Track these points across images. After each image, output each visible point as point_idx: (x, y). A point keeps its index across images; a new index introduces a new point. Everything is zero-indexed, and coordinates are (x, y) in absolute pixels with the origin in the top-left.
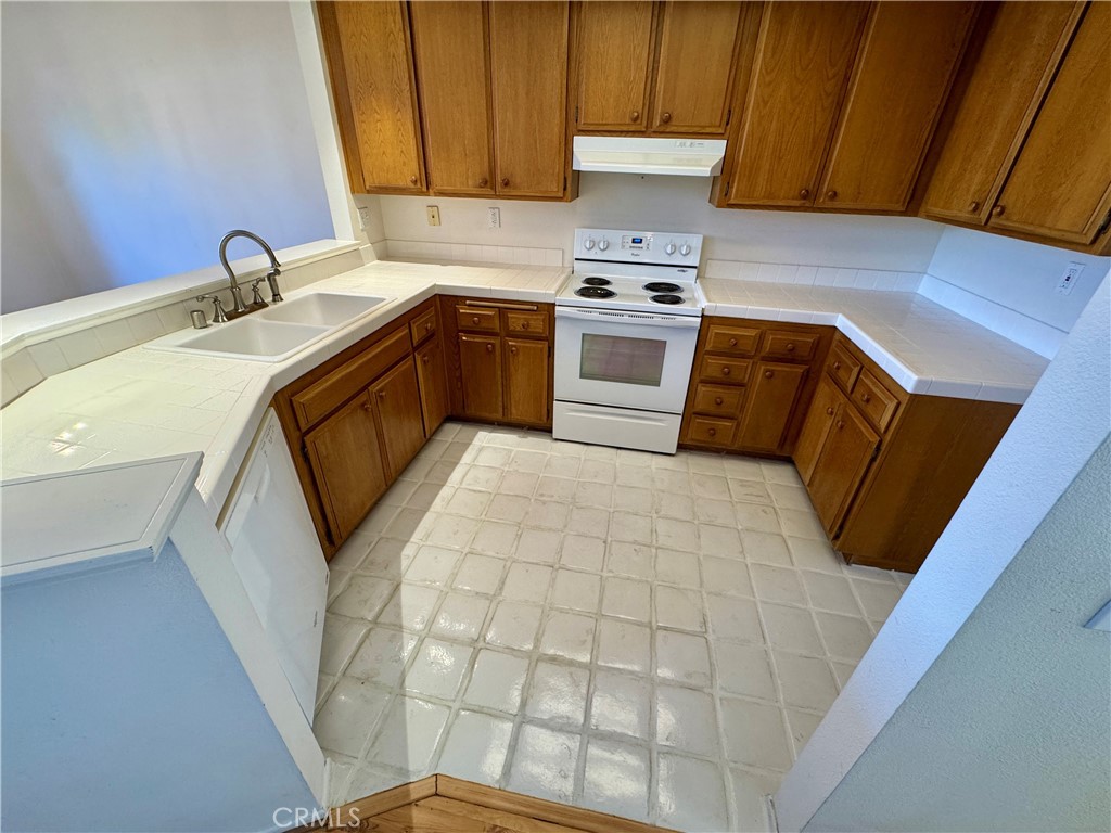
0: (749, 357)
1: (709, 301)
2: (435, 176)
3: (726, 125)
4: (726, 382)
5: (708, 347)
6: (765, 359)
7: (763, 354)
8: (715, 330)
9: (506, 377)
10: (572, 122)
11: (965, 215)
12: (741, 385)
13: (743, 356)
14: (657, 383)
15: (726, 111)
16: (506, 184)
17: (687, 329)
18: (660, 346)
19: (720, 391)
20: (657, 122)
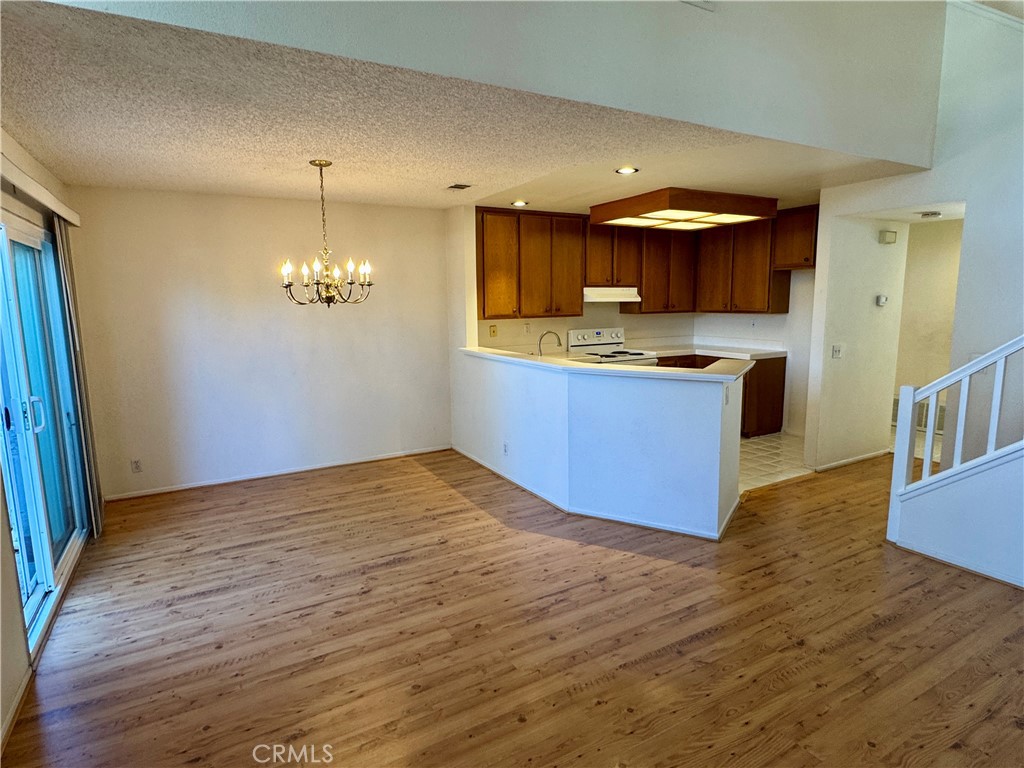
2: (523, 308)
3: (637, 283)
10: (584, 282)
11: (722, 309)
15: (636, 278)
16: (558, 310)
20: (615, 282)
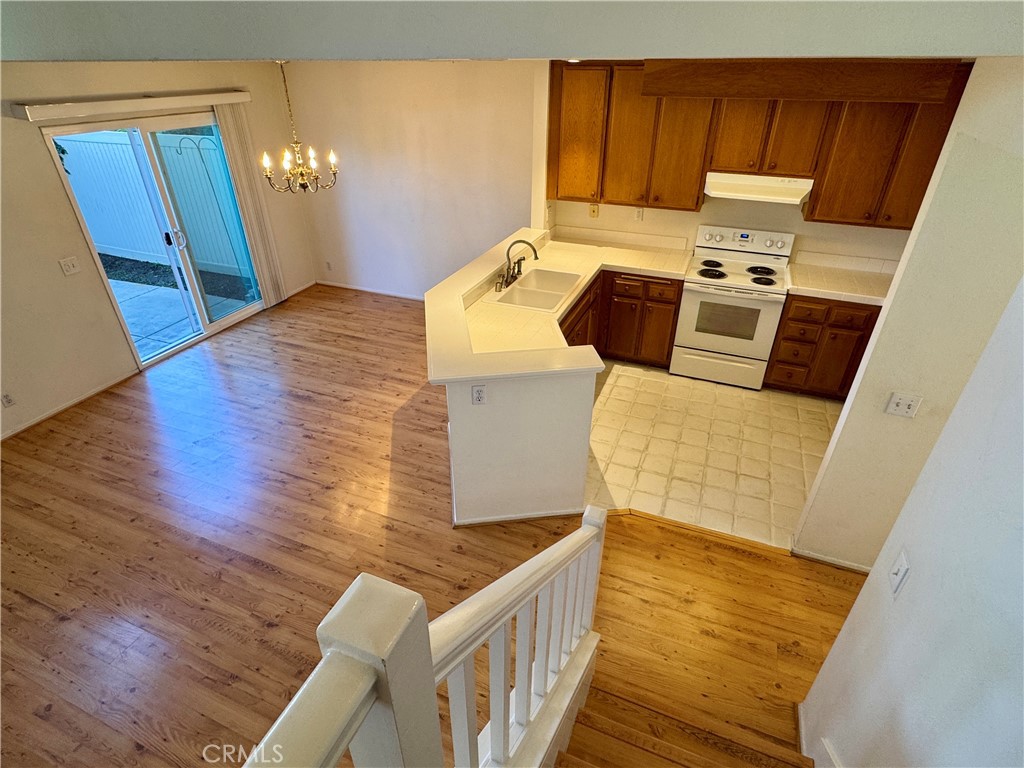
0: (820, 324)
1: (793, 284)
2: (608, 192)
3: (815, 170)
4: (802, 340)
5: (790, 315)
6: (833, 326)
7: (830, 322)
8: (795, 304)
9: (641, 328)
10: (707, 164)
12: (812, 342)
13: (815, 322)
14: (752, 339)
15: (814, 163)
16: (656, 199)
17: (776, 302)
18: (756, 313)
19: (797, 346)
20: (766, 167)
